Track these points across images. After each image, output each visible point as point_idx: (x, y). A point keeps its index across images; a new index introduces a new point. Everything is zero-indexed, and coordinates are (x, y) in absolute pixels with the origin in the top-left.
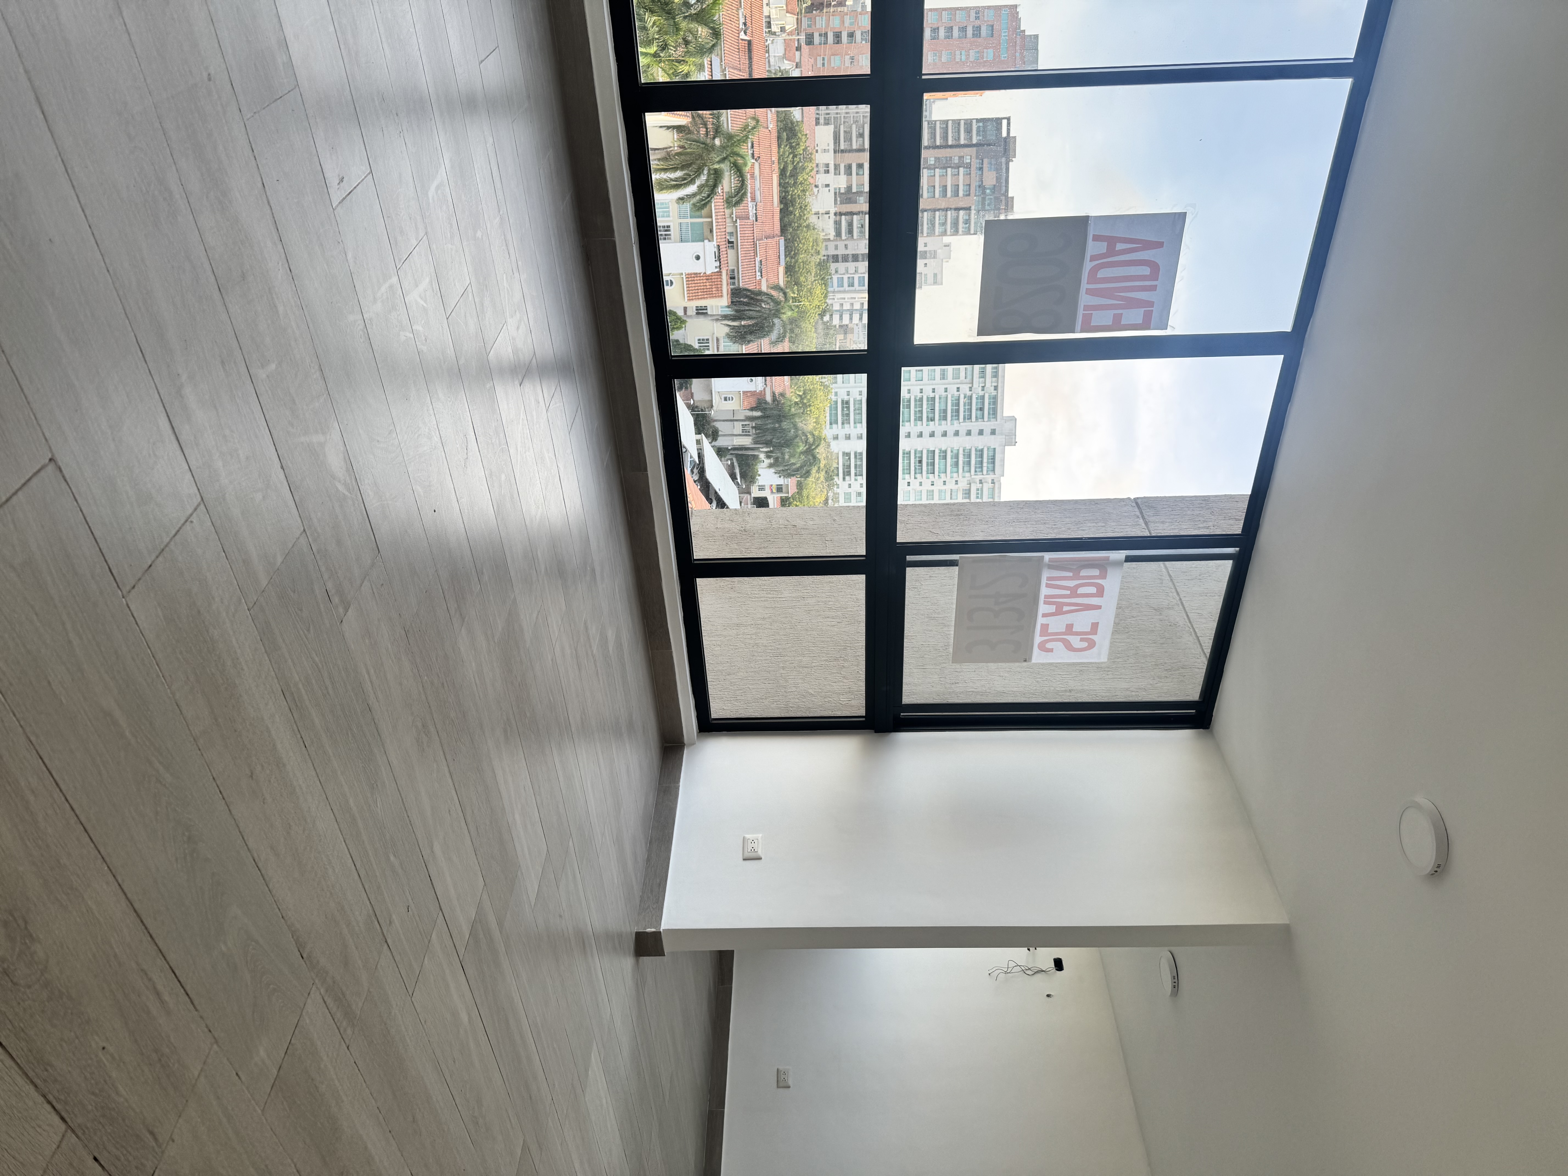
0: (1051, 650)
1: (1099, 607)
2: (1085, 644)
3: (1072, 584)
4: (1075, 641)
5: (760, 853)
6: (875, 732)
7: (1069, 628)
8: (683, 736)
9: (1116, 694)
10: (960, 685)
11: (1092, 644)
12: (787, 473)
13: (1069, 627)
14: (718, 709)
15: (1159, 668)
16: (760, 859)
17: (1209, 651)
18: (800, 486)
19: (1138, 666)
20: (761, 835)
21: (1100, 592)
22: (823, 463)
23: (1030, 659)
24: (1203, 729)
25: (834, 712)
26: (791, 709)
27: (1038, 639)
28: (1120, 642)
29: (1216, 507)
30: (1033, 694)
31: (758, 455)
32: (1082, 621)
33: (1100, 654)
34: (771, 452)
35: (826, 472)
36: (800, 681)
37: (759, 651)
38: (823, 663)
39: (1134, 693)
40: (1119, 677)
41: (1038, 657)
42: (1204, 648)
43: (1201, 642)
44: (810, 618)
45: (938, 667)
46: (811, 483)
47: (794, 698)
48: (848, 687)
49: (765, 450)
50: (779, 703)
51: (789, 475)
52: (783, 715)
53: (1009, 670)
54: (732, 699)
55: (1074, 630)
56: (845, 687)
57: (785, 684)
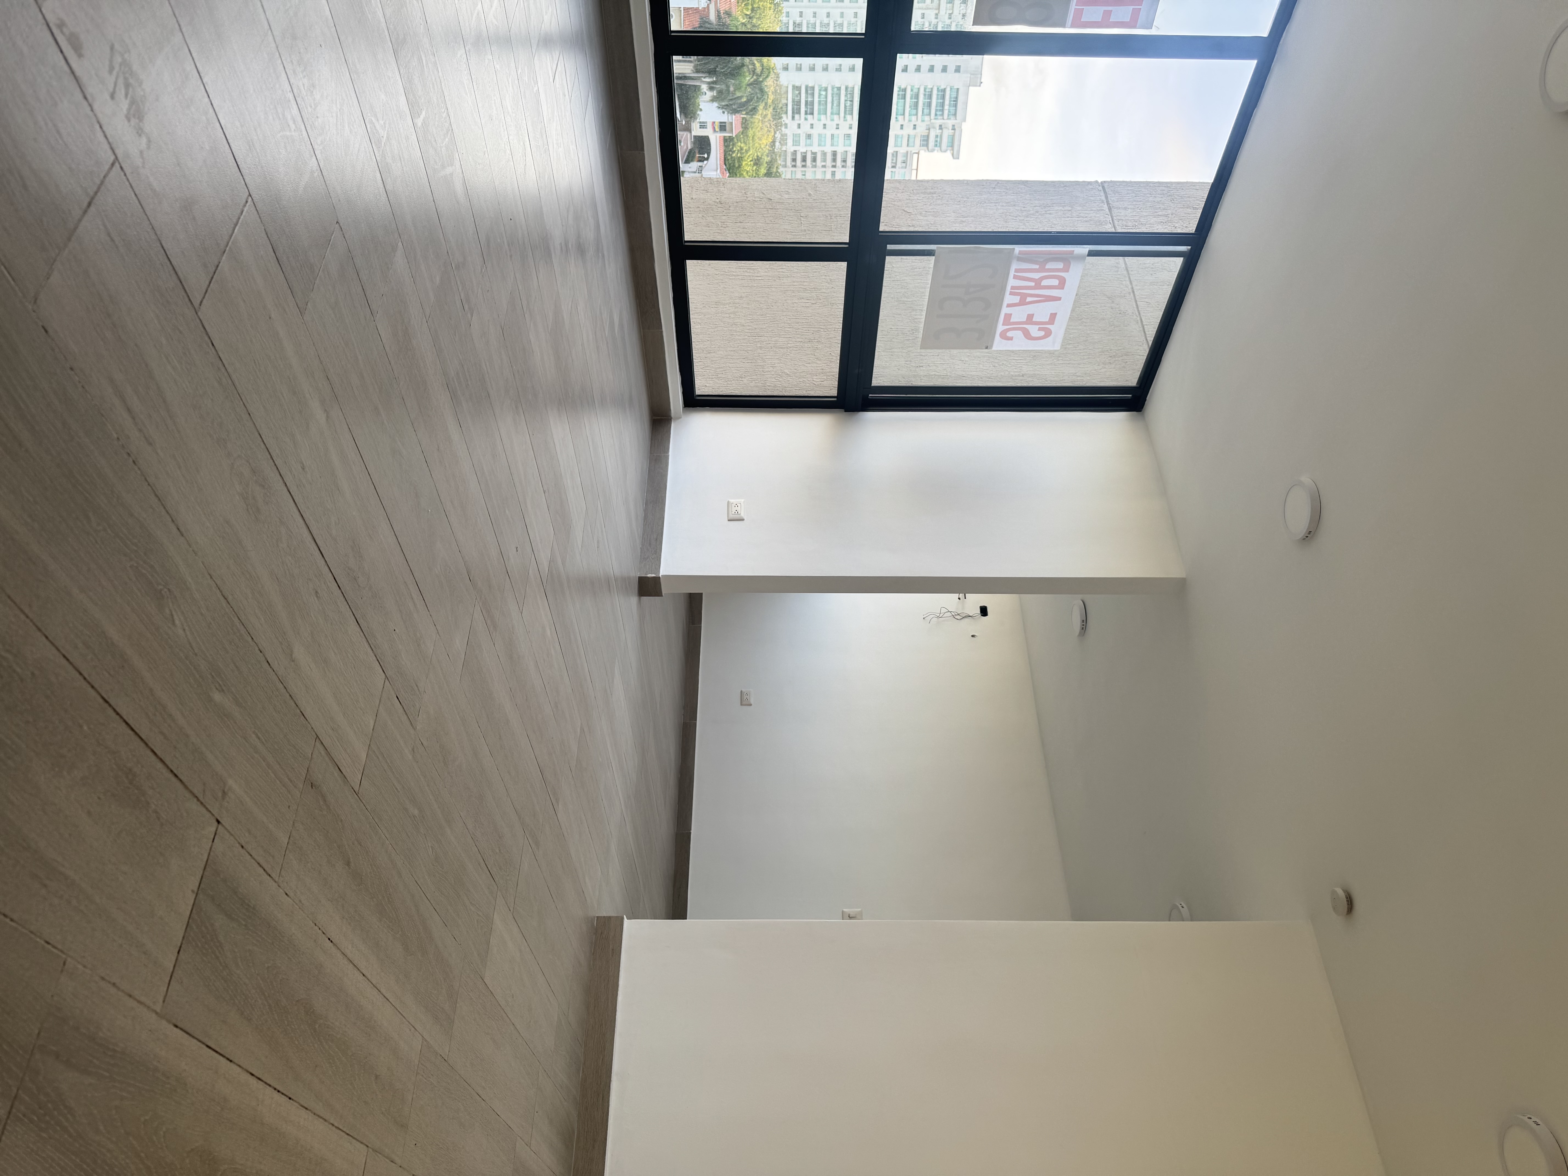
0: (1011, 339)
1: (1059, 299)
2: (1042, 333)
3: (1036, 276)
4: (1034, 330)
5: (743, 515)
6: (845, 411)
7: (1030, 319)
8: (670, 410)
9: (1064, 378)
10: (924, 369)
11: (1048, 333)
12: (732, 107)
13: (1030, 317)
14: (703, 386)
15: (1105, 355)
16: (743, 520)
17: (1152, 339)
18: (745, 125)
19: (1086, 352)
20: (743, 500)
21: (1062, 284)
22: (771, 97)
23: (992, 346)
24: (1137, 411)
25: (808, 392)
26: (769, 388)
27: (1000, 328)
28: (1073, 329)
29: (1177, 195)
30: (989, 378)
31: (700, 86)
32: (1042, 312)
33: (1053, 344)
34: (713, 82)
35: (774, 109)
36: (777, 361)
37: (738, 330)
38: (798, 344)
39: (1079, 378)
40: (1068, 362)
41: (999, 344)
42: (1148, 336)
43: (1146, 330)
44: (786, 299)
45: (904, 351)
46: (757, 121)
47: (771, 377)
48: (821, 368)
49: (708, 80)
50: (757, 382)
51: (735, 111)
52: (761, 394)
53: (969, 354)
54: (713, 377)
55: (1034, 320)
56: (818, 368)
57: (763, 364)
